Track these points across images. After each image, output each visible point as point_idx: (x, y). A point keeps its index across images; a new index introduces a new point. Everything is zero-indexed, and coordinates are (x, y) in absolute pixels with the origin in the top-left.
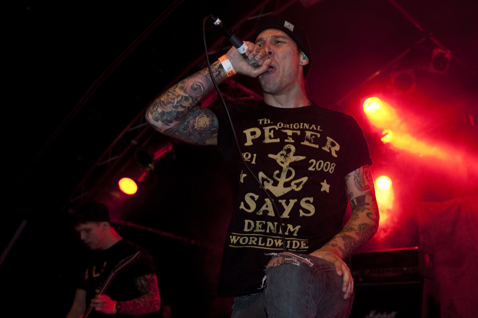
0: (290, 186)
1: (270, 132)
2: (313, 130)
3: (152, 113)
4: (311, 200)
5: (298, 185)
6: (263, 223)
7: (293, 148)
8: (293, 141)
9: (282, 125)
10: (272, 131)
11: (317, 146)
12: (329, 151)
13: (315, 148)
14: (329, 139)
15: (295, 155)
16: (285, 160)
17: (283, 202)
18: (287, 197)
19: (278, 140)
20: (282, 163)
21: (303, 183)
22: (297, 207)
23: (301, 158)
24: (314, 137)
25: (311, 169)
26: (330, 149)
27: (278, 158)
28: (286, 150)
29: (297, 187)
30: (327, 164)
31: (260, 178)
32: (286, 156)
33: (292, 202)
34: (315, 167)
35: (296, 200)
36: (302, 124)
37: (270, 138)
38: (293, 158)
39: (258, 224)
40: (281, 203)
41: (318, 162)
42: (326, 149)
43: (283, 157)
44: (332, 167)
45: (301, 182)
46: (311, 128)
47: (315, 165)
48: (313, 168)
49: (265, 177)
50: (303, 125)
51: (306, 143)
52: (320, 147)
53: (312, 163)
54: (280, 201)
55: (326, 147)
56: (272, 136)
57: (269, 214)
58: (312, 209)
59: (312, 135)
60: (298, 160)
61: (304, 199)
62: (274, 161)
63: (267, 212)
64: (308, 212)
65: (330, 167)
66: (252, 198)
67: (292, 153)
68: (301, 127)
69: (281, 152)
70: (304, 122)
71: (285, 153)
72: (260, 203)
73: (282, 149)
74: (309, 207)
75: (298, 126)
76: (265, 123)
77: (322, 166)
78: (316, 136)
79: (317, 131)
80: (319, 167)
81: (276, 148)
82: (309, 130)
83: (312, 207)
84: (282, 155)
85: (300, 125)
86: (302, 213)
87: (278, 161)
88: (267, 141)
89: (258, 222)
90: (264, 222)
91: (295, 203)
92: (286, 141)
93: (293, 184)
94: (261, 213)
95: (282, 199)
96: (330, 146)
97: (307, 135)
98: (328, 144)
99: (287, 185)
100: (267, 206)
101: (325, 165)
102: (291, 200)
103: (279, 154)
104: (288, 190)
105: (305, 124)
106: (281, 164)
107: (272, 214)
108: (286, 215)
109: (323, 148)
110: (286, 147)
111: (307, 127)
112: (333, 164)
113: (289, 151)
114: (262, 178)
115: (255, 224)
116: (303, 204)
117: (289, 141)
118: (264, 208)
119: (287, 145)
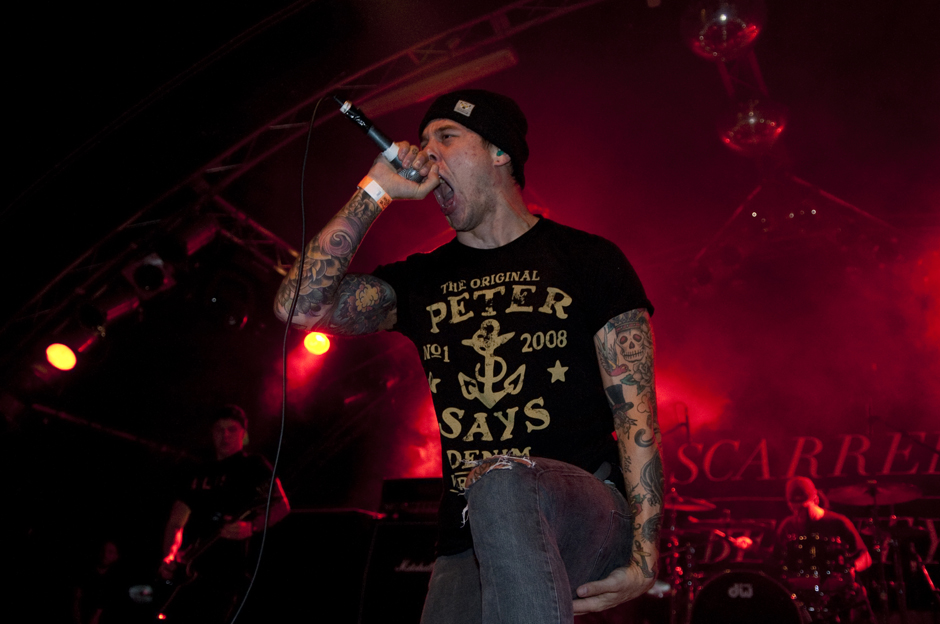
0: (502, 388)
1: (459, 305)
2: (525, 283)
3: (283, 305)
4: (540, 401)
5: (515, 382)
6: (475, 454)
7: (496, 324)
8: (494, 313)
9: (479, 282)
10: (462, 303)
11: (530, 309)
12: (551, 312)
13: (528, 313)
14: (552, 291)
15: (499, 334)
16: (487, 344)
17: (499, 415)
18: (502, 405)
19: (471, 314)
20: (483, 349)
21: (522, 378)
22: (521, 418)
23: (510, 335)
24: (525, 293)
25: (525, 349)
26: (553, 308)
27: (475, 342)
28: (485, 328)
29: (514, 388)
30: (551, 336)
31: (462, 383)
32: (487, 338)
33: (512, 412)
34: (531, 345)
35: (517, 409)
36: (508, 274)
37: (461, 314)
38: (497, 340)
39: (467, 456)
40: (497, 418)
41: (535, 337)
42: (546, 309)
43: (482, 339)
44: (560, 338)
45: (519, 376)
46: (522, 280)
47: (532, 343)
48: (529, 347)
49: (468, 379)
50: (510, 275)
51: (513, 308)
52: (535, 309)
53: (526, 339)
54: (495, 414)
55: (545, 306)
56: (463, 311)
57: (484, 439)
58: (544, 416)
59: (522, 291)
60: (506, 341)
61: (530, 404)
62: (471, 349)
63: (481, 435)
64: (540, 422)
65: (557, 338)
66: (454, 415)
67: (495, 333)
68: (507, 280)
69: (479, 332)
70: (512, 272)
71: (484, 333)
72: (467, 423)
73: (479, 328)
74: (538, 413)
75: (503, 278)
76: (451, 289)
77: (542, 341)
78: (529, 291)
79: (531, 283)
80: (538, 344)
81: (469, 328)
82: (519, 283)
83: (545, 412)
84: (480, 336)
85: (505, 276)
86: (530, 427)
87: (476, 349)
88: (456, 319)
89: (467, 453)
90: (477, 452)
91: (517, 413)
92: (483, 314)
93: (506, 384)
94: (471, 439)
95: (497, 411)
96: (553, 302)
97: (514, 292)
98: (550, 300)
99: (497, 387)
100: (479, 426)
101: (548, 338)
102: (508, 411)
103: (475, 336)
104: (500, 395)
105: (514, 274)
106: (481, 352)
107: (488, 437)
108: (507, 435)
109: (541, 310)
110: (485, 323)
111: (517, 279)
112: (560, 332)
113: (490, 329)
114: (465, 382)
115: (463, 457)
116: (529, 412)
117: (488, 314)
118: (474, 429)
119: (487, 321)
